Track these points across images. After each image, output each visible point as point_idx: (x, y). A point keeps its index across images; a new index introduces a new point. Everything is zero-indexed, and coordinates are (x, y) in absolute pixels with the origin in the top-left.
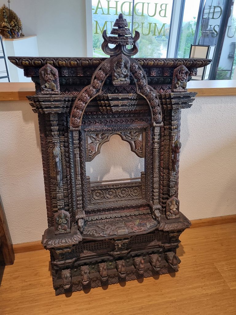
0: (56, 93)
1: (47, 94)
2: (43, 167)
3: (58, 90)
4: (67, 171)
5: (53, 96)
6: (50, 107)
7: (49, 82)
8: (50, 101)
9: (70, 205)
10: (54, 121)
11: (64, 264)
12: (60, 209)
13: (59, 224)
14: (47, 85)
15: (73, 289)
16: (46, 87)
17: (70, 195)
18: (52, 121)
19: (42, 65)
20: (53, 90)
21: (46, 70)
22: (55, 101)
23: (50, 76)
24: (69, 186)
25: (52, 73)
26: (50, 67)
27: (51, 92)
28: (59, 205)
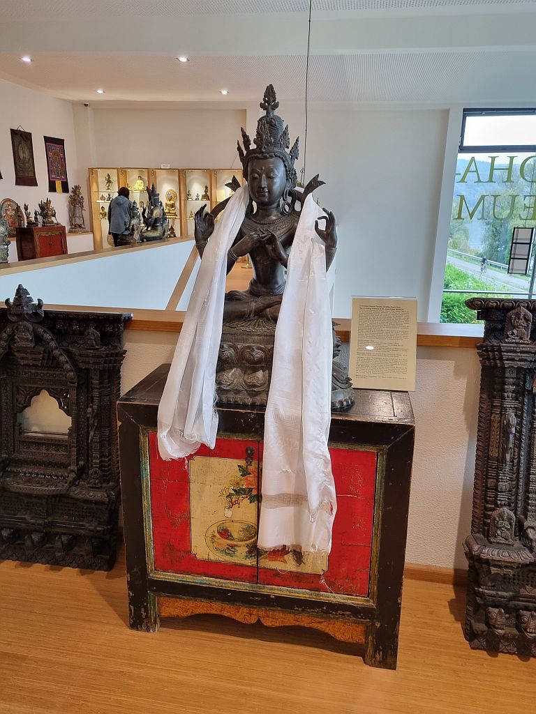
0: (526, 342)
1: (512, 343)
2: (478, 440)
3: (527, 339)
4: (514, 452)
5: (522, 345)
6: (513, 360)
7: (519, 328)
8: (515, 352)
9: (513, 505)
10: (510, 378)
11: (494, 596)
12: (502, 506)
13: (498, 528)
14: (515, 331)
15: (501, 646)
16: (513, 334)
17: (514, 490)
18: (507, 378)
19: (513, 308)
20: (521, 338)
21: (518, 315)
22: (521, 352)
23: (522, 322)
24: (515, 475)
25: (525, 318)
26: (524, 311)
27: (518, 341)
28: (500, 500)
